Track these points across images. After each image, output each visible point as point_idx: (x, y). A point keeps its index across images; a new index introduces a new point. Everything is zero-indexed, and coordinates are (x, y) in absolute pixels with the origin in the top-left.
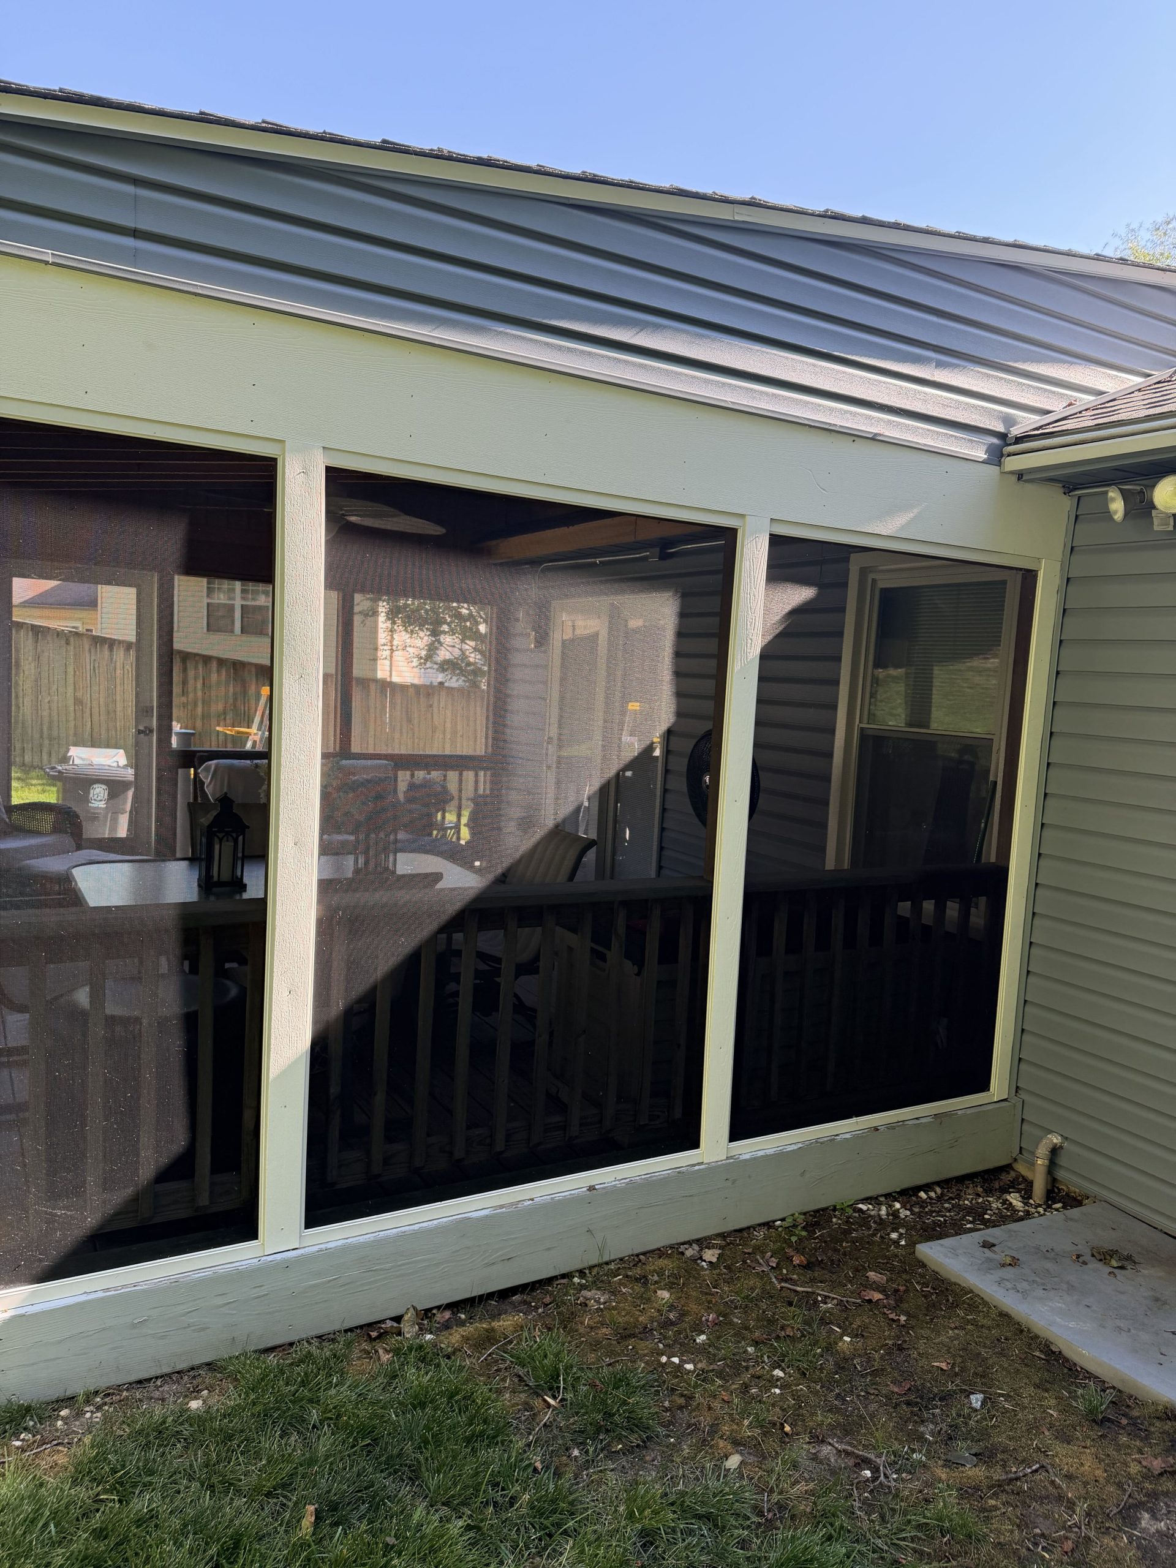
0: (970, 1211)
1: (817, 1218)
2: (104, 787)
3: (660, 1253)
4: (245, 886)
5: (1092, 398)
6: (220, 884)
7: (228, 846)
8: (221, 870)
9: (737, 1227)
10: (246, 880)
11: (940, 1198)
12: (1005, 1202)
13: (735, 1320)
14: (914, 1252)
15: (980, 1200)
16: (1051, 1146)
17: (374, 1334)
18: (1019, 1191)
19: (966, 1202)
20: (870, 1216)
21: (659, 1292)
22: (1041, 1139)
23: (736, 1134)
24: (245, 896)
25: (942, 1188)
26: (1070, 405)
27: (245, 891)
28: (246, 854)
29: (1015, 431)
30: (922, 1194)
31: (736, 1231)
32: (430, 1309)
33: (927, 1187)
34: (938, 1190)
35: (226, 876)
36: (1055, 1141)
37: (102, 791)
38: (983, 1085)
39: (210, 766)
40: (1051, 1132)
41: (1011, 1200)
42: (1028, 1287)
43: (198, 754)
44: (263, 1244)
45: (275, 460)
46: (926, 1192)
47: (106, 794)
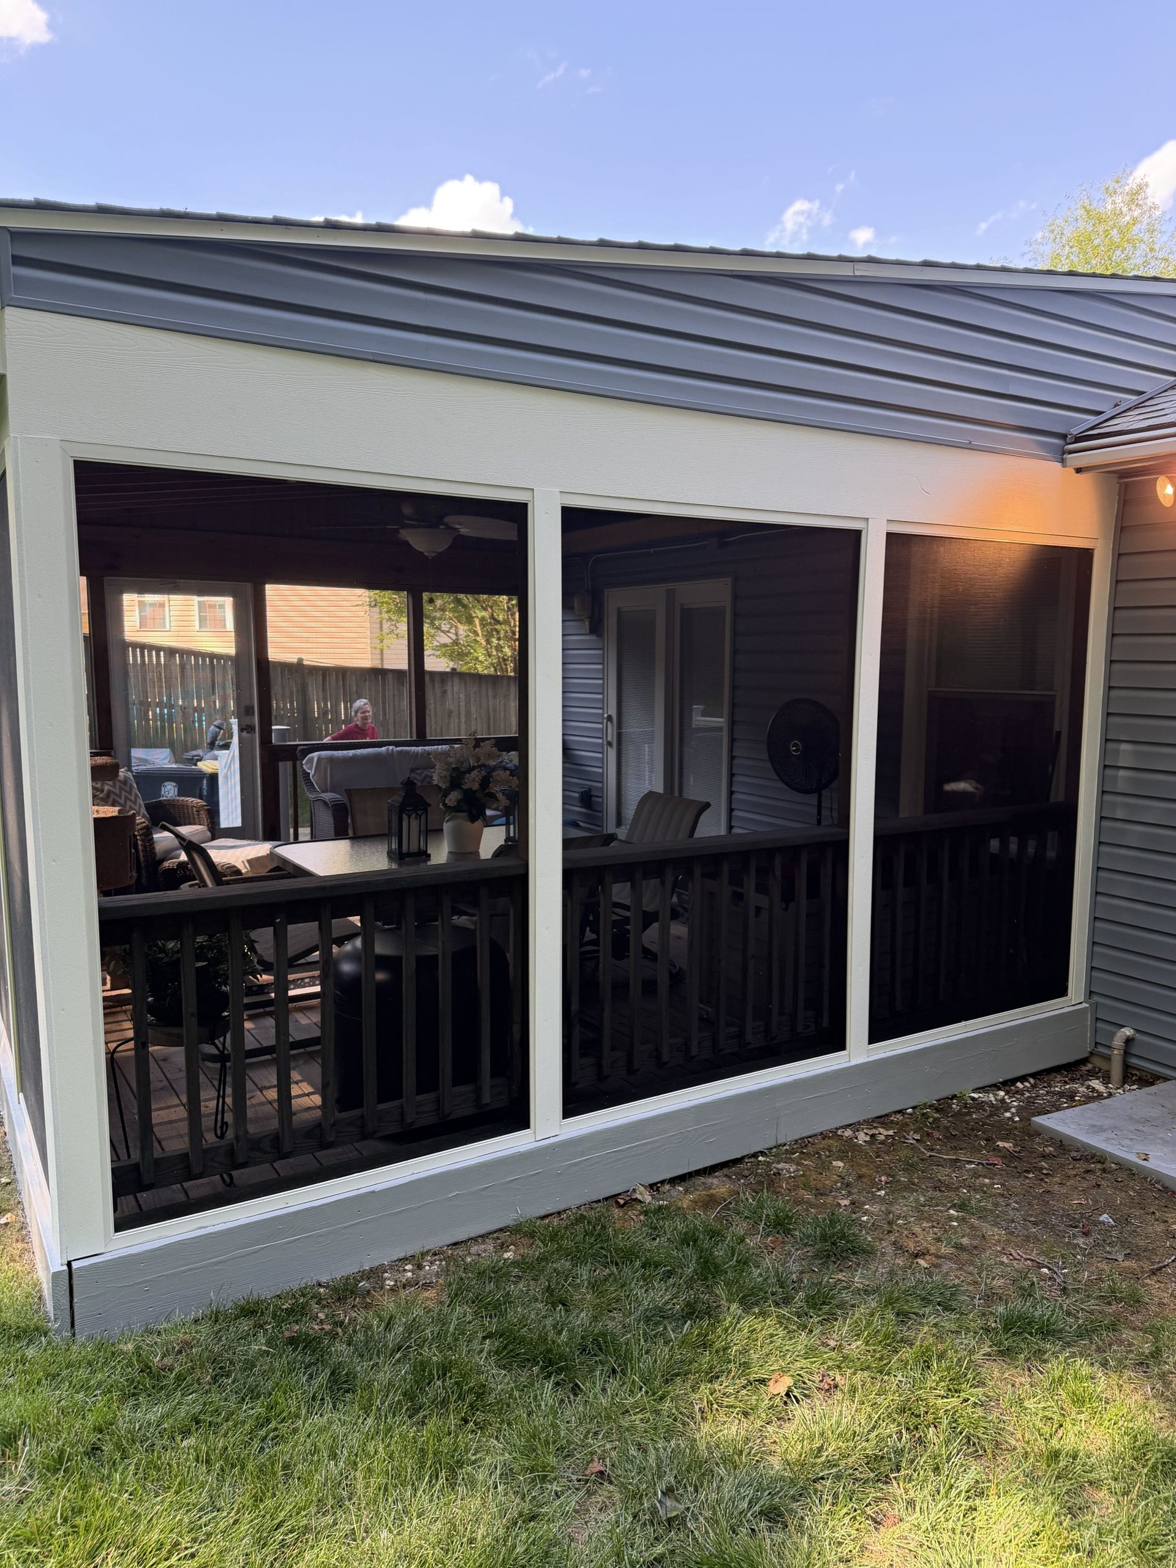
0: (1061, 1094)
1: (942, 1106)
2: (174, 784)
3: (824, 1136)
4: (429, 856)
5: (1134, 398)
6: (409, 855)
7: (415, 824)
8: (412, 843)
9: (879, 1114)
10: (429, 852)
11: (1034, 1086)
12: (1088, 1087)
13: (903, 1179)
14: (1030, 1124)
15: (1067, 1087)
16: (1125, 1038)
17: (622, 1202)
18: (1098, 1078)
19: (1057, 1089)
20: (983, 1102)
21: (834, 1163)
22: (1113, 1034)
23: (874, 1037)
24: (429, 863)
25: (1034, 1078)
26: (1116, 405)
27: (430, 860)
28: (429, 828)
29: (1075, 431)
30: (1019, 1085)
31: (877, 1117)
32: (656, 1184)
33: (1023, 1079)
34: (1032, 1081)
35: (414, 848)
36: (1128, 1033)
37: (173, 789)
38: (1061, 990)
39: (312, 758)
40: (1123, 1026)
41: (1094, 1086)
42: (1130, 1143)
43: (300, 748)
44: (535, 1132)
45: (526, 505)
46: (1022, 1083)
47: (176, 789)
